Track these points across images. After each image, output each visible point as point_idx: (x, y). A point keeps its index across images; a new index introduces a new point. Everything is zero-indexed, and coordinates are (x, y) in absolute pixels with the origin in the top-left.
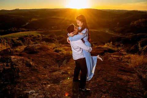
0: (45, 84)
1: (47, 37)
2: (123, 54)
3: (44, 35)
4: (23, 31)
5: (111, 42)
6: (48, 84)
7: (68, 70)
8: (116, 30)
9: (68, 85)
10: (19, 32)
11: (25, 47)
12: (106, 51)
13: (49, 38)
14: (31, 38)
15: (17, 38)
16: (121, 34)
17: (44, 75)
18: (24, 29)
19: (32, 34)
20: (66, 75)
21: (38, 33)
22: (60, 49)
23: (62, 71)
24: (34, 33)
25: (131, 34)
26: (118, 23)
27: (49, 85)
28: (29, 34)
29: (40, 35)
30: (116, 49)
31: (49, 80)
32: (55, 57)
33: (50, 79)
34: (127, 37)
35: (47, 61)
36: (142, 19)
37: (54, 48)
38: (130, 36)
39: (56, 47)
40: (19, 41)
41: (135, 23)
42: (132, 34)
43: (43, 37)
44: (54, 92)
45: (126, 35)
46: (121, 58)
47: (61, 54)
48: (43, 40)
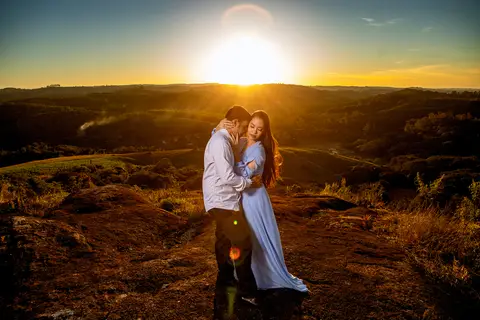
0: (110, 292)
1: (146, 173)
2: (376, 213)
3: (135, 166)
4: (67, 153)
5: (344, 181)
6: (121, 291)
7: (194, 254)
8: (363, 147)
9: (183, 293)
10: (57, 156)
11: (66, 194)
12: (323, 205)
13: (154, 175)
14: (93, 175)
15: (49, 177)
16: (376, 160)
17: (111, 267)
18: (71, 148)
19: (98, 164)
20: (183, 269)
21: (119, 159)
22: (178, 201)
23: (174, 257)
24: (105, 160)
25: (409, 157)
26: (367, 128)
27: (123, 296)
28: (88, 163)
29: (122, 165)
30: (356, 200)
31: (126, 282)
32: (160, 222)
33: (129, 278)
34: (397, 168)
35: (132, 232)
36: (436, 113)
37: (160, 199)
38: (404, 163)
39: (168, 196)
40: (55, 185)
41: (419, 124)
42: (412, 159)
43: (132, 171)
44: (137, 312)
45: (395, 162)
46: (367, 222)
47: (179, 214)
48: (133, 181)
